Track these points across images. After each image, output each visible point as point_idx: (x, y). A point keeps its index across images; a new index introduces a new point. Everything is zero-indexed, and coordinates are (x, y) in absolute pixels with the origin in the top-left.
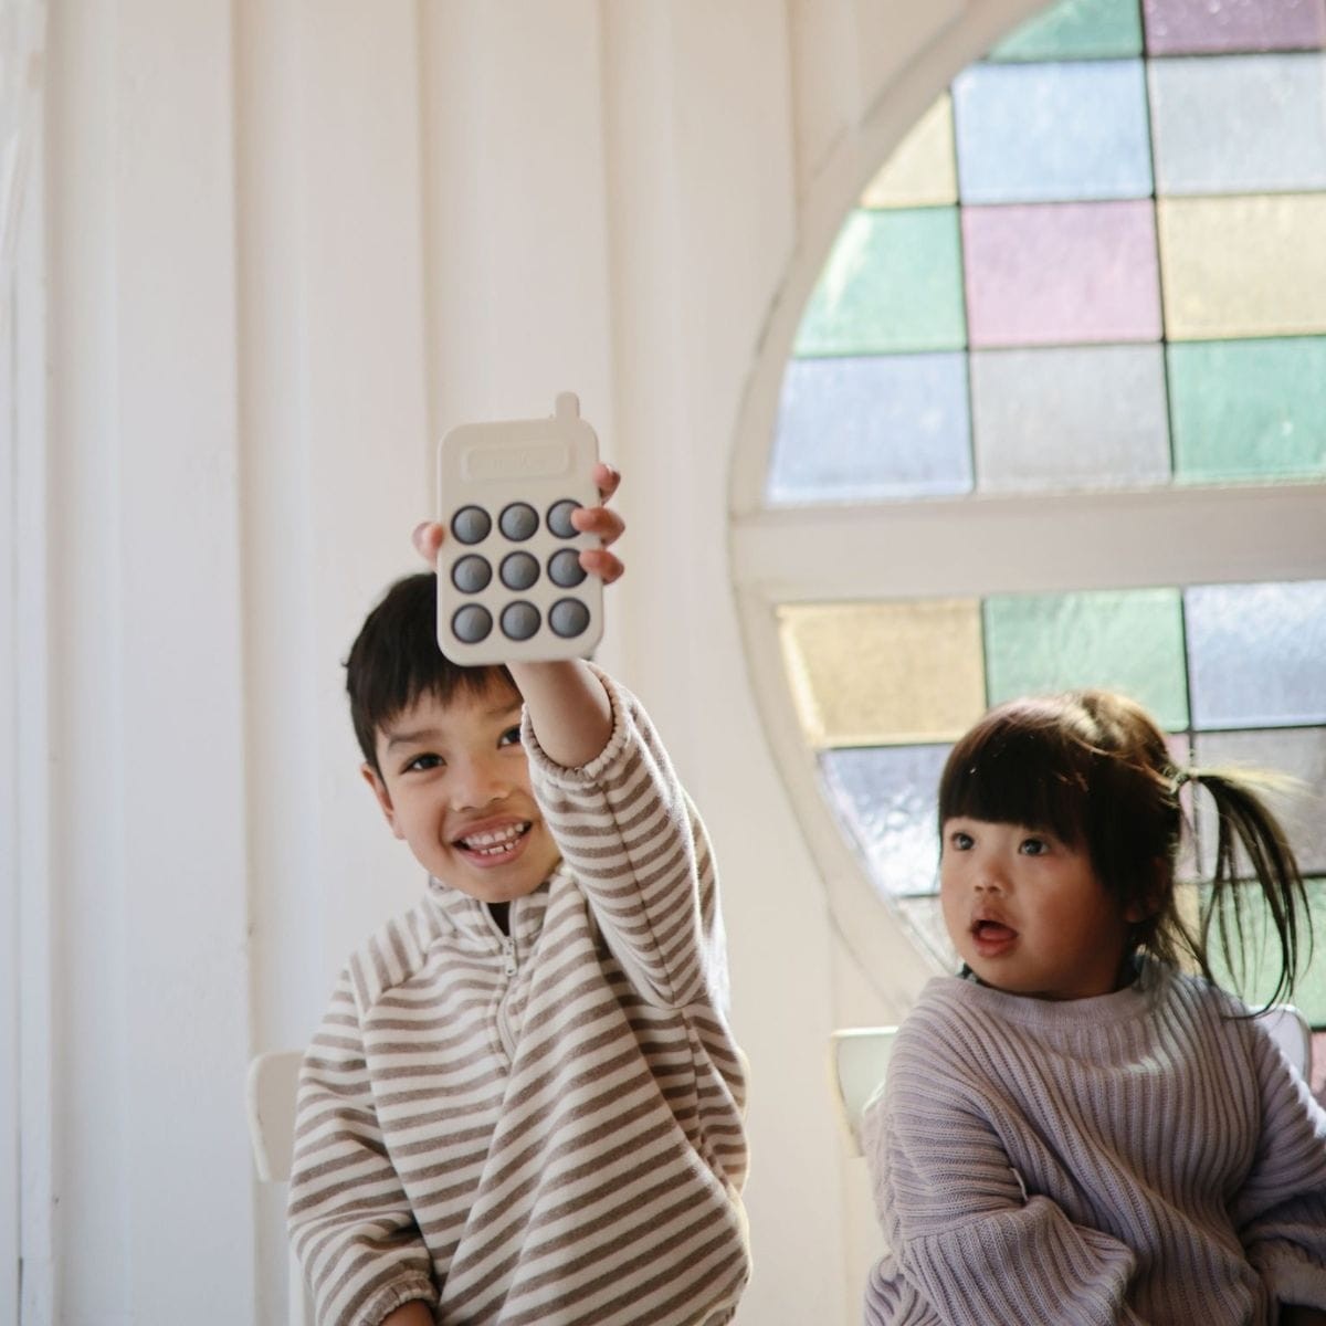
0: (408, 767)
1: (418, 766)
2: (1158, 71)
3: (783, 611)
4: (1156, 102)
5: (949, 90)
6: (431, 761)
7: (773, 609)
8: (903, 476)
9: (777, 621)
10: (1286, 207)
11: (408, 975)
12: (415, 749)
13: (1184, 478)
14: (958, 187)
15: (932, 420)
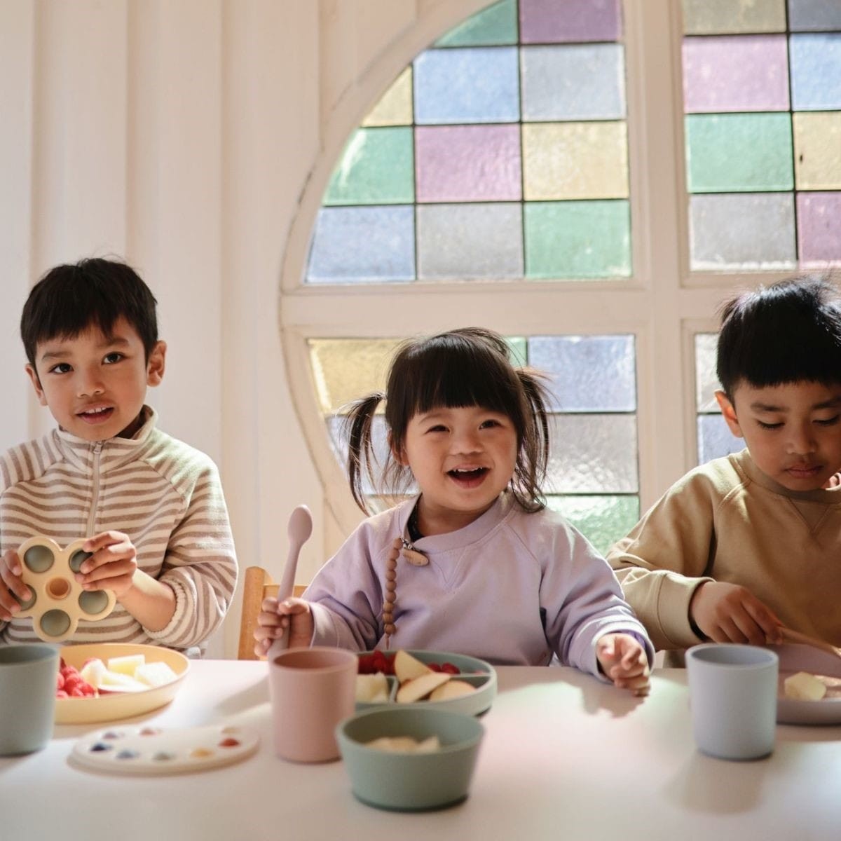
0: (52, 370)
1: (58, 370)
2: (525, 53)
3: (311, 342)
4: (524, 70)
5: (411, 65)
6: (66, 368)
7: (307, 340)
8: (377, 270)
9: (308, 346)
10: (594, 128)
11: (33, 478)
12: (57, 361)
13: (530, 276)
14: (414, 117)
15: (395, 242)
